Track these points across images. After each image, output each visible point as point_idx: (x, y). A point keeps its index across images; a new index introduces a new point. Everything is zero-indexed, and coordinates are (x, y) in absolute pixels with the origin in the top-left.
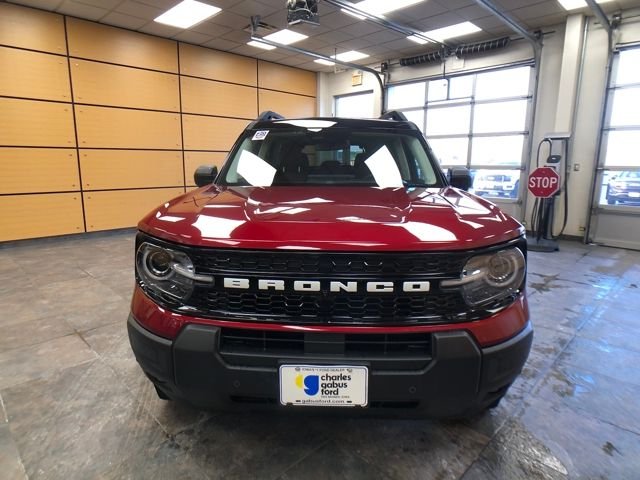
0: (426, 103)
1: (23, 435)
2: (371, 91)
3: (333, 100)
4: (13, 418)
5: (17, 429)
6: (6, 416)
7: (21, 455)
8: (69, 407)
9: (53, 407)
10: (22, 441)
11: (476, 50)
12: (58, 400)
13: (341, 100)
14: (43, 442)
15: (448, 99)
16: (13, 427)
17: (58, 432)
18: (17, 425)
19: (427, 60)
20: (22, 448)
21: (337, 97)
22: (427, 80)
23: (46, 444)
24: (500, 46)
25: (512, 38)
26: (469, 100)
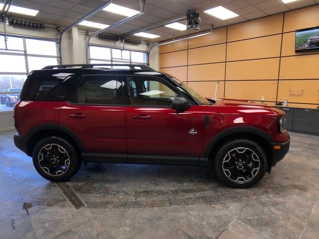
1: (304, 217)
4: (301, 228)
5: (304, 221)
6: (304, 231)
7: (310, 213)
8: (279, 212)
9: (284, 217)
10: (306, 216)
12: (279, 218)
14: (301, 210)
16: (304, 224)
17: (293, 208)
18: (303, 223)
20: (309, 214)
23: (301, 209)
24: (40, 27)
25: (46, 25)
26: (23, 53)
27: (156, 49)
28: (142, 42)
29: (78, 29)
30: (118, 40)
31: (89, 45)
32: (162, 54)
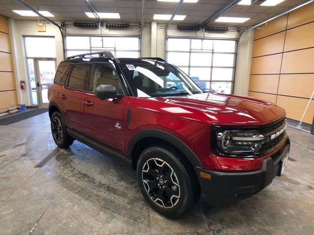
0: (91, 48)
2: (54, 37)
3: (22, 38)
11: (115, 26)
13: (27, 38)
15: (103, 47)
19: (90, 26)
21: (24, 36)
22: (90, 36)
24: (126, 27)
25: (131, 24)
26: (113, 49)
27: (249, 35)
28: (229, 28)
29: (157, 23)
30: (198, 29)
31: (167, 38)
32: (256, 40)
